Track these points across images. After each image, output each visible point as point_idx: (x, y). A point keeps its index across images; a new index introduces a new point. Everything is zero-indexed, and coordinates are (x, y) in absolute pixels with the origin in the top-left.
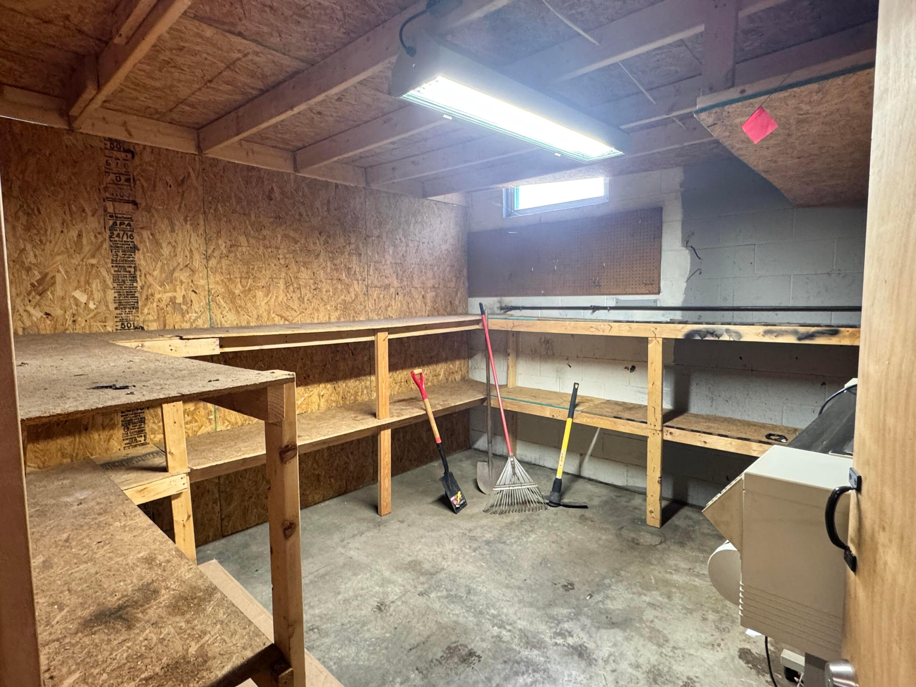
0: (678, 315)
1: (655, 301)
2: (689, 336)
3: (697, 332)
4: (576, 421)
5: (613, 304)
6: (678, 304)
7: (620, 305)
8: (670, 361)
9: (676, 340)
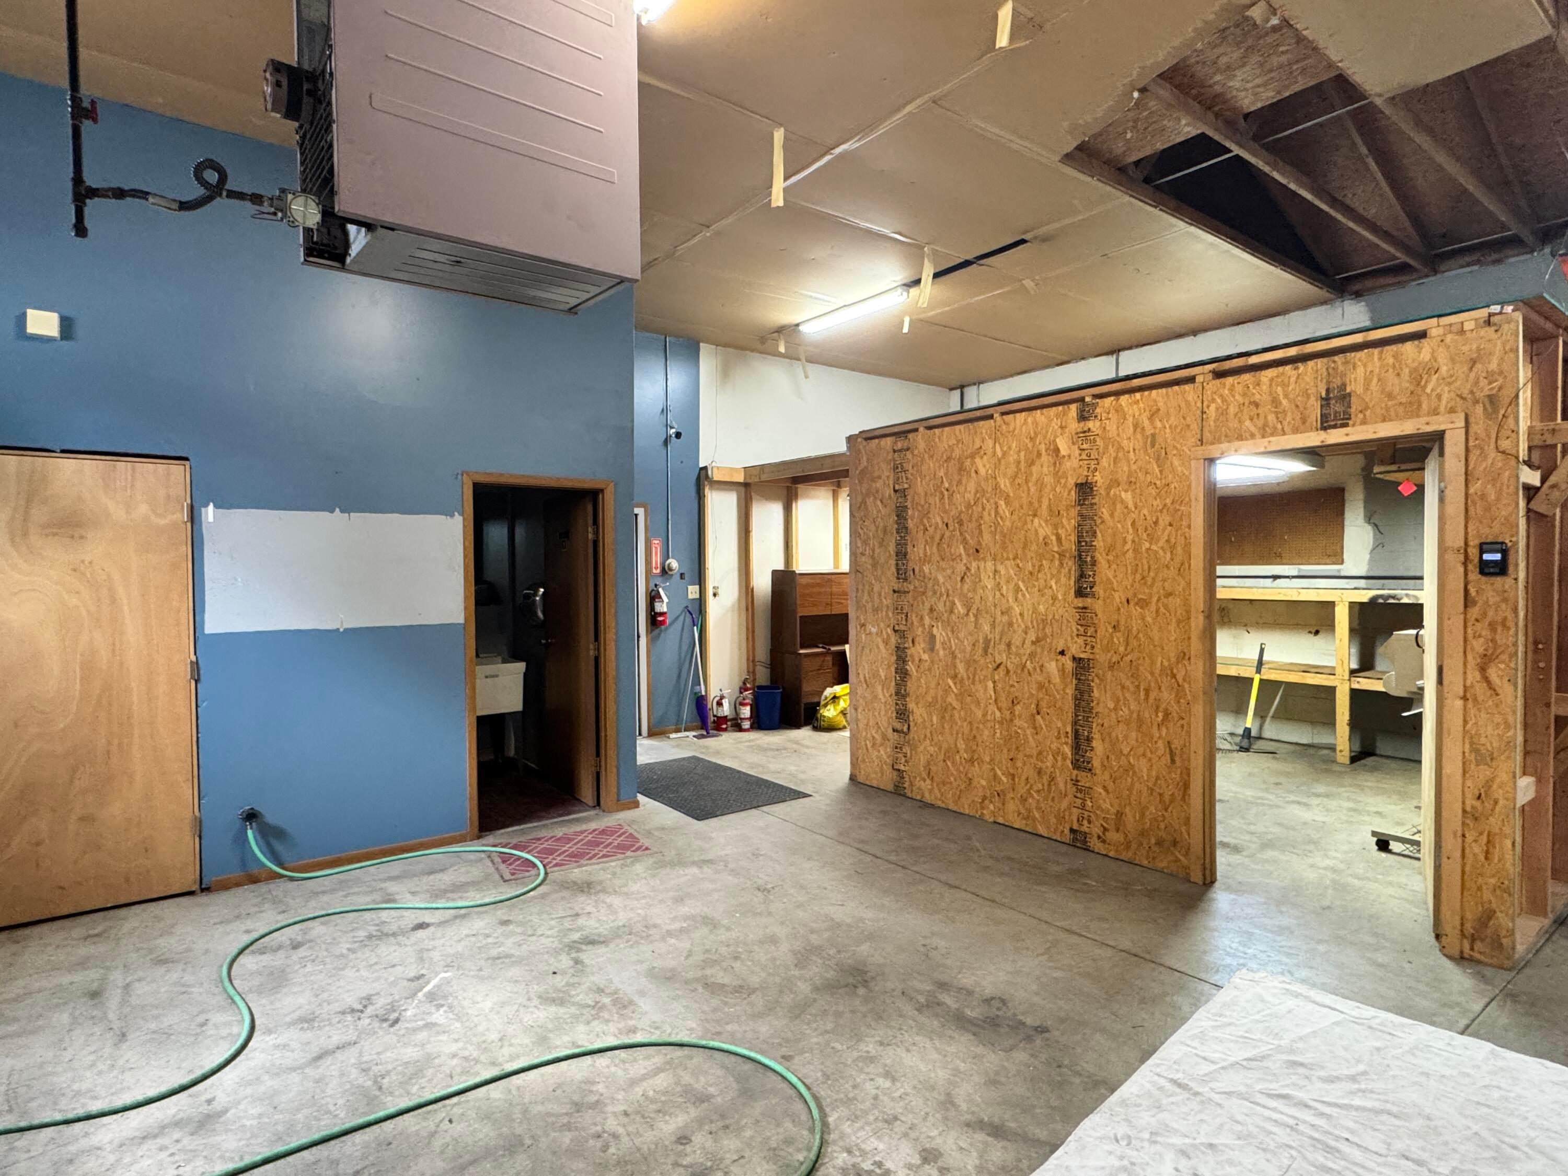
0: (1362, 583)
1: (1339, 571)
2: (1373, 600)
3: (1381, 596)
4: (1265, 677)
5: (1295, 574)
6: (1362, 573)
7: (1302, 574)
8: (1356, 625)
9: (1361, 604)
